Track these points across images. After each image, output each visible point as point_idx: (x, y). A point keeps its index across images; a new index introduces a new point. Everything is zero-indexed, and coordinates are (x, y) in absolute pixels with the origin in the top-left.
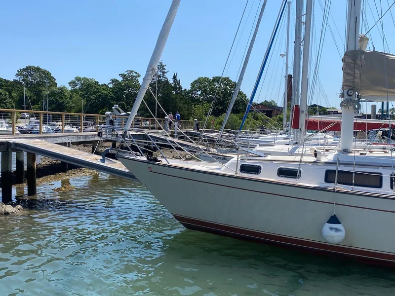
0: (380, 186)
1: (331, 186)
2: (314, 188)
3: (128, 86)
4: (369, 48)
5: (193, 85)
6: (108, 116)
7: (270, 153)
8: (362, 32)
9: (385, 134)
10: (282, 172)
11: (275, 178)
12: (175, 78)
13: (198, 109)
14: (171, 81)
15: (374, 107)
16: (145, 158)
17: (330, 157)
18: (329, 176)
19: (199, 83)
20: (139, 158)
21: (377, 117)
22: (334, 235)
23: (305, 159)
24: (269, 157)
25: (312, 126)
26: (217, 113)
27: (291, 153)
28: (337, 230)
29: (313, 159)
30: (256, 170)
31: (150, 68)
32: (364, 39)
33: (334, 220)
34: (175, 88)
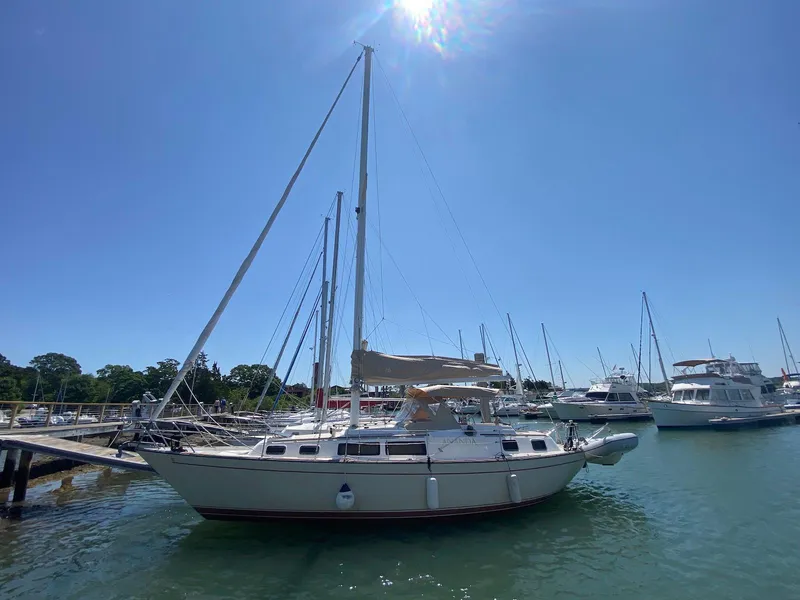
0: (379, 454)
1: (342, 458)
2: (329, 462)
3: (164, 374)
4: (368, 349)
5: (232, 371)
6: (135, 405)
7: (297, 433)
8: (364, 338)
9: (385, 407)
10: (305, 450)
11: (296, 456)
12: (215, 366)
13: (234, 393)
14: (210, 369)
15: (377, 388)
16: (168, 449)
17: (342, 433)
18: (341, 450)
19: (240, 370)
20: (162, 449)
21: (379, 395)
22: (345, 502)
23: (323, 436)
24: (294, 437)
25: (333, 405)
26: (253, 396)
27: (316, 431)
28: (348, 497)
29: (329, 435)
30: (280, 450)
31: (188, 361)
32: (365, 343)
33: (345, 488)
34: (213, 375)
